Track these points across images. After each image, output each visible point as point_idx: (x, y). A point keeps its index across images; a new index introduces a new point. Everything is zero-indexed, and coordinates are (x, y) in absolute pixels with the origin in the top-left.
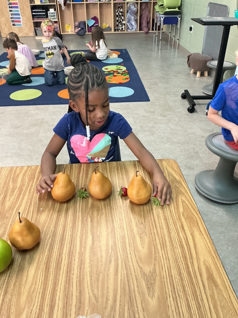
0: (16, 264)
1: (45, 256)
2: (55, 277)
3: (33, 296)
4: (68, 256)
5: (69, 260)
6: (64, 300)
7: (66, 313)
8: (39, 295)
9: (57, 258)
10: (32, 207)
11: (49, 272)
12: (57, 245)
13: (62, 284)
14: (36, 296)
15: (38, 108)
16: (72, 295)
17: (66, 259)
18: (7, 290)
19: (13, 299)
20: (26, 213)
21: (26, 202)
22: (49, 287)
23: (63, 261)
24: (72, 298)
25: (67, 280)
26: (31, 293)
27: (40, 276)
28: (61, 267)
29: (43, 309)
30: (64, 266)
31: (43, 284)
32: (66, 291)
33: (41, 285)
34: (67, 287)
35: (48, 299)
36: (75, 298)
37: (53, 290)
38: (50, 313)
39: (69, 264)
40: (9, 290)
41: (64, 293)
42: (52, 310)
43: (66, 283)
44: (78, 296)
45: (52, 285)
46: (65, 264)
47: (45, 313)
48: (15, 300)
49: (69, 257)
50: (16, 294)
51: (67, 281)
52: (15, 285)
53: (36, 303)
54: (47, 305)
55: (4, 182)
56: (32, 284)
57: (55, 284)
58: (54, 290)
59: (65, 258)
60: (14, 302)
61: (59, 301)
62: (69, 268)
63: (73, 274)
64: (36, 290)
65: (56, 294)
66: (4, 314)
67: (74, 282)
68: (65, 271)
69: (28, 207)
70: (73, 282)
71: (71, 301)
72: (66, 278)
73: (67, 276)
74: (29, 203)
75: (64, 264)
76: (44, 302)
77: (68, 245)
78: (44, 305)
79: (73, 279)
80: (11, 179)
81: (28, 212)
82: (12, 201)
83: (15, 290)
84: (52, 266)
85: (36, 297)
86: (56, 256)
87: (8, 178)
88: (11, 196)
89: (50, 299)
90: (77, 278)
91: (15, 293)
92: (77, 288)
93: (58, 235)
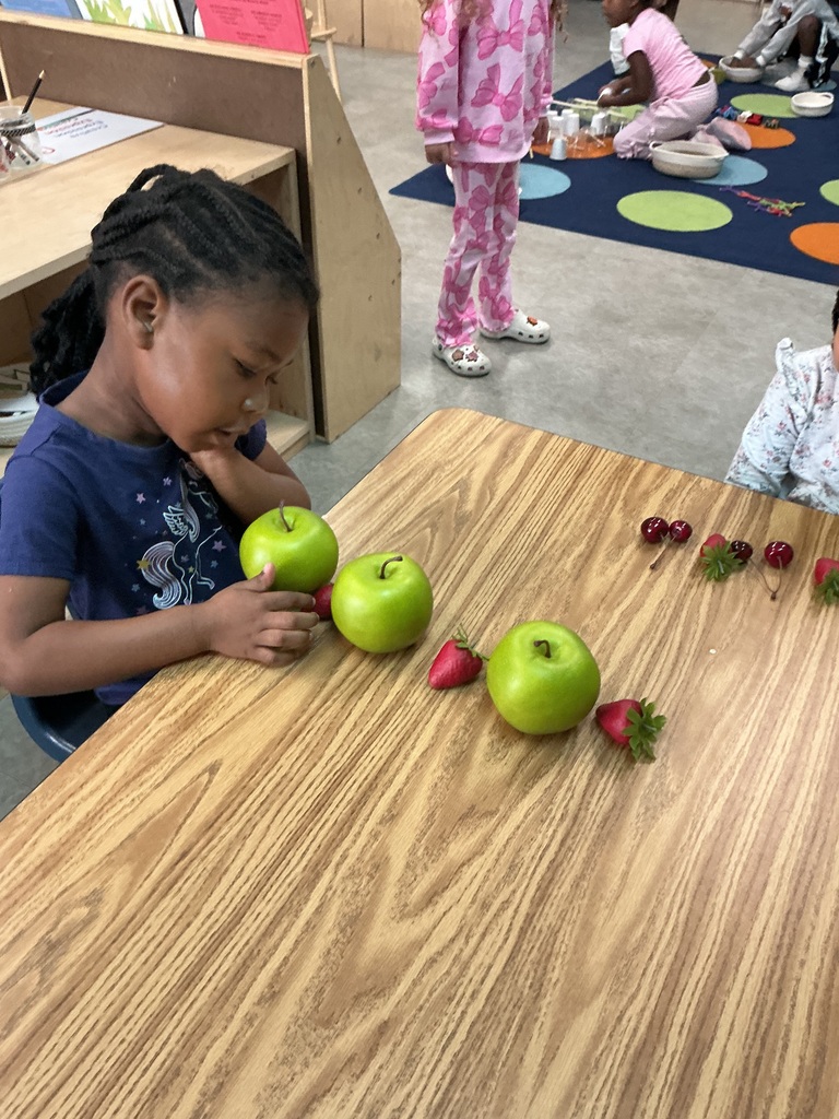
0: (593, 813)
1: (701, 837)
2: (727, 940)
3: (635, 963)
4: (794, 883)
5: (792, 900)
6: (751, 1047)
7: (751, 1100)
8: (656, 972)
9: (745, 867)
10: (680, 629)
11: (709, 906)
12: (754, 818)
13: (751, 981)
14: (645, 970)
15: (701, 269)
16: (785, 1047)
17: (785, 888)
18: (547, 888)
19: (562, 932)
20: (655, 643)
21: (662, 602)
22: (700, 963)
23: (770, 890)
24: (782, 1057)
25: (773, 972)
26: (629, 948)
27: (673, 902)
28: (760, 911)
29: (664, 1032)
30: (771, 913)
31: (678, 942)
32: (761, 1016)
33: (672, 937)
34: (770, 1004)
35: (689, 1005)
36: (797, 1063)
37: (711, 984)
38: (688, 1062)
39: (793, 918)
40: (555, 893)
41: (755, 1019)
42: (696, 1056)
43: (766, 983)
44: (807, 1062)
45: (711, 962)
46: (777, 906)
47: (670, 1052)
48: (569, 940)
49: (796, 890)
50: (578, 923)
51: (771, 977)
52: (576, 885)
53: (642, 996)
54: (682, 1026)
55: (593, 499)
56: (639, 916)
57: (725, 963)
58: (717, 985)
59: (779, 885)
60: (564, 946)
61: (728, 1039)
62: (789, 930)
63: (803, 963)
64: (651, 947)
65: (724, 1006)
66: (526, 970)
67: (800, 996)
68: (769, 934)
69: (665, 623)
70: (795, 993)
71: (775, 1066)
72: (771, 963)
73: (776, 959)
74: (671, 609)
75: (773, 907)
76: (673, 1008)
77: (799, 840)
78: (667, 1022)
79: (798, 981)
80: (622, 497)
81: (660, 642)
82: (612, 579)
83: (576, 904)
84: (724, 888)
85: (644, 974)
86: (744, 858)
87: (611, 493)
88: (610, 558)
89: (696, 1009)
90: (816, 986)
91: (574, 916)
92: (810, 1026)
93: (764, 780)
